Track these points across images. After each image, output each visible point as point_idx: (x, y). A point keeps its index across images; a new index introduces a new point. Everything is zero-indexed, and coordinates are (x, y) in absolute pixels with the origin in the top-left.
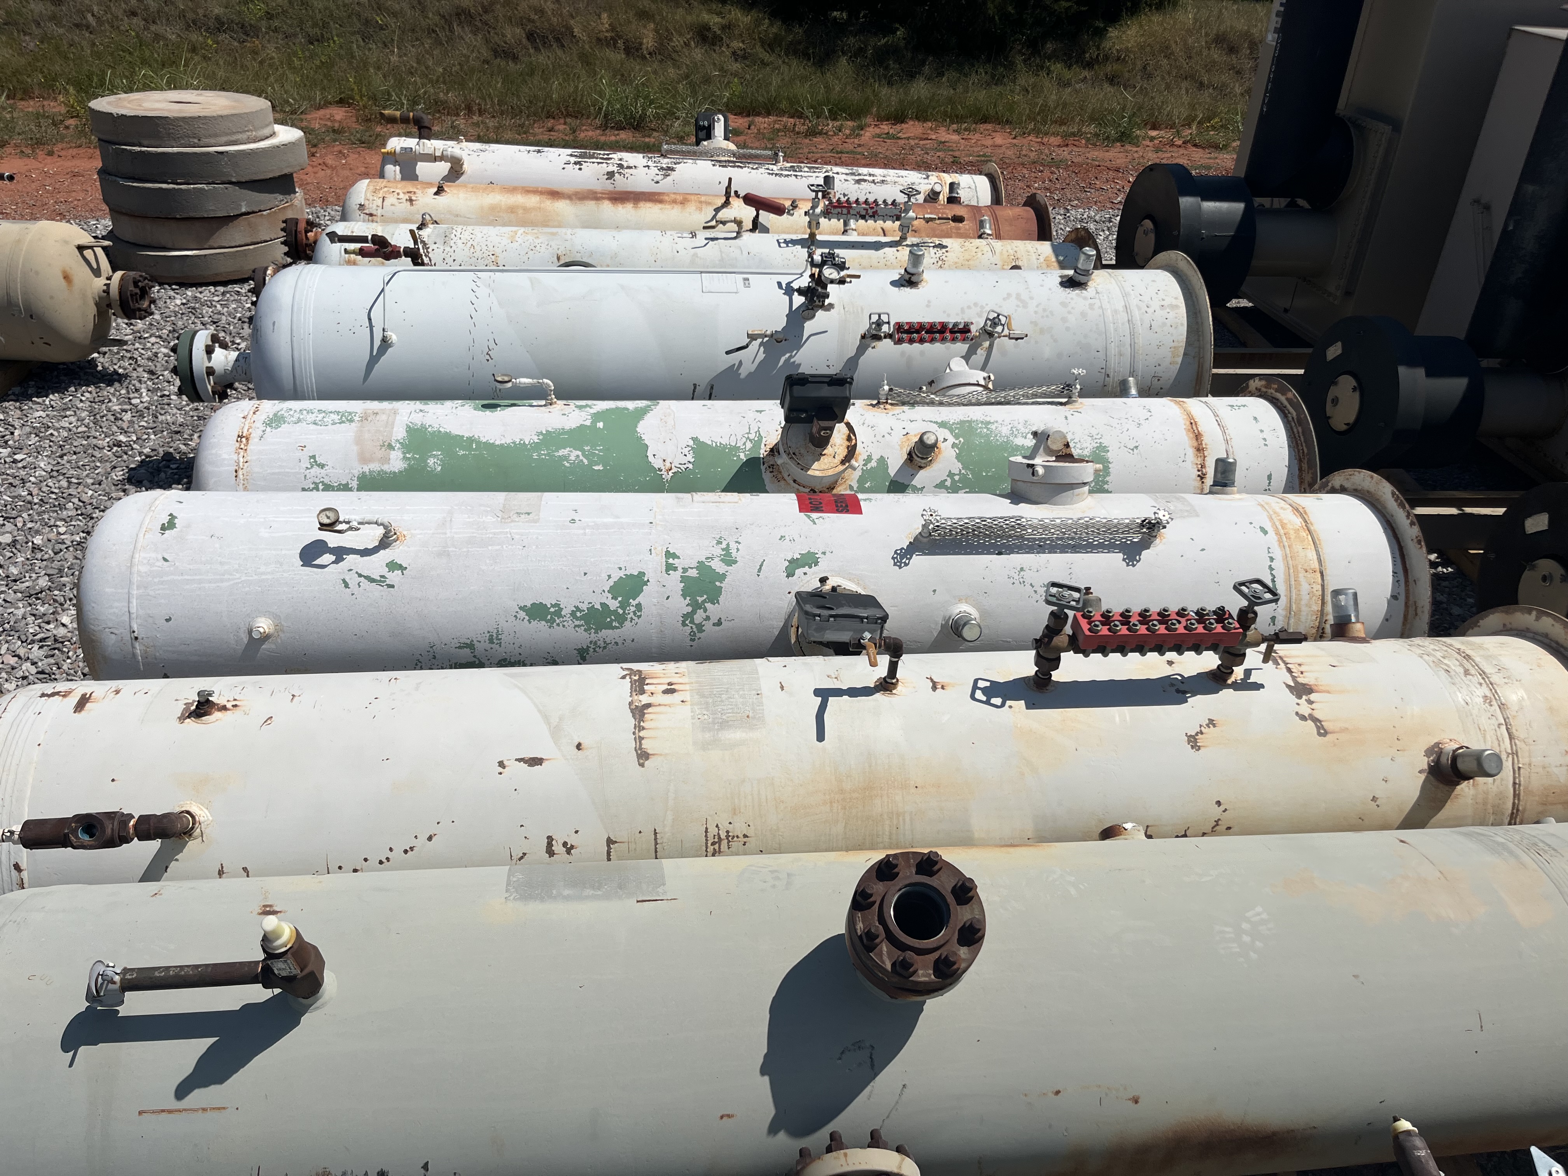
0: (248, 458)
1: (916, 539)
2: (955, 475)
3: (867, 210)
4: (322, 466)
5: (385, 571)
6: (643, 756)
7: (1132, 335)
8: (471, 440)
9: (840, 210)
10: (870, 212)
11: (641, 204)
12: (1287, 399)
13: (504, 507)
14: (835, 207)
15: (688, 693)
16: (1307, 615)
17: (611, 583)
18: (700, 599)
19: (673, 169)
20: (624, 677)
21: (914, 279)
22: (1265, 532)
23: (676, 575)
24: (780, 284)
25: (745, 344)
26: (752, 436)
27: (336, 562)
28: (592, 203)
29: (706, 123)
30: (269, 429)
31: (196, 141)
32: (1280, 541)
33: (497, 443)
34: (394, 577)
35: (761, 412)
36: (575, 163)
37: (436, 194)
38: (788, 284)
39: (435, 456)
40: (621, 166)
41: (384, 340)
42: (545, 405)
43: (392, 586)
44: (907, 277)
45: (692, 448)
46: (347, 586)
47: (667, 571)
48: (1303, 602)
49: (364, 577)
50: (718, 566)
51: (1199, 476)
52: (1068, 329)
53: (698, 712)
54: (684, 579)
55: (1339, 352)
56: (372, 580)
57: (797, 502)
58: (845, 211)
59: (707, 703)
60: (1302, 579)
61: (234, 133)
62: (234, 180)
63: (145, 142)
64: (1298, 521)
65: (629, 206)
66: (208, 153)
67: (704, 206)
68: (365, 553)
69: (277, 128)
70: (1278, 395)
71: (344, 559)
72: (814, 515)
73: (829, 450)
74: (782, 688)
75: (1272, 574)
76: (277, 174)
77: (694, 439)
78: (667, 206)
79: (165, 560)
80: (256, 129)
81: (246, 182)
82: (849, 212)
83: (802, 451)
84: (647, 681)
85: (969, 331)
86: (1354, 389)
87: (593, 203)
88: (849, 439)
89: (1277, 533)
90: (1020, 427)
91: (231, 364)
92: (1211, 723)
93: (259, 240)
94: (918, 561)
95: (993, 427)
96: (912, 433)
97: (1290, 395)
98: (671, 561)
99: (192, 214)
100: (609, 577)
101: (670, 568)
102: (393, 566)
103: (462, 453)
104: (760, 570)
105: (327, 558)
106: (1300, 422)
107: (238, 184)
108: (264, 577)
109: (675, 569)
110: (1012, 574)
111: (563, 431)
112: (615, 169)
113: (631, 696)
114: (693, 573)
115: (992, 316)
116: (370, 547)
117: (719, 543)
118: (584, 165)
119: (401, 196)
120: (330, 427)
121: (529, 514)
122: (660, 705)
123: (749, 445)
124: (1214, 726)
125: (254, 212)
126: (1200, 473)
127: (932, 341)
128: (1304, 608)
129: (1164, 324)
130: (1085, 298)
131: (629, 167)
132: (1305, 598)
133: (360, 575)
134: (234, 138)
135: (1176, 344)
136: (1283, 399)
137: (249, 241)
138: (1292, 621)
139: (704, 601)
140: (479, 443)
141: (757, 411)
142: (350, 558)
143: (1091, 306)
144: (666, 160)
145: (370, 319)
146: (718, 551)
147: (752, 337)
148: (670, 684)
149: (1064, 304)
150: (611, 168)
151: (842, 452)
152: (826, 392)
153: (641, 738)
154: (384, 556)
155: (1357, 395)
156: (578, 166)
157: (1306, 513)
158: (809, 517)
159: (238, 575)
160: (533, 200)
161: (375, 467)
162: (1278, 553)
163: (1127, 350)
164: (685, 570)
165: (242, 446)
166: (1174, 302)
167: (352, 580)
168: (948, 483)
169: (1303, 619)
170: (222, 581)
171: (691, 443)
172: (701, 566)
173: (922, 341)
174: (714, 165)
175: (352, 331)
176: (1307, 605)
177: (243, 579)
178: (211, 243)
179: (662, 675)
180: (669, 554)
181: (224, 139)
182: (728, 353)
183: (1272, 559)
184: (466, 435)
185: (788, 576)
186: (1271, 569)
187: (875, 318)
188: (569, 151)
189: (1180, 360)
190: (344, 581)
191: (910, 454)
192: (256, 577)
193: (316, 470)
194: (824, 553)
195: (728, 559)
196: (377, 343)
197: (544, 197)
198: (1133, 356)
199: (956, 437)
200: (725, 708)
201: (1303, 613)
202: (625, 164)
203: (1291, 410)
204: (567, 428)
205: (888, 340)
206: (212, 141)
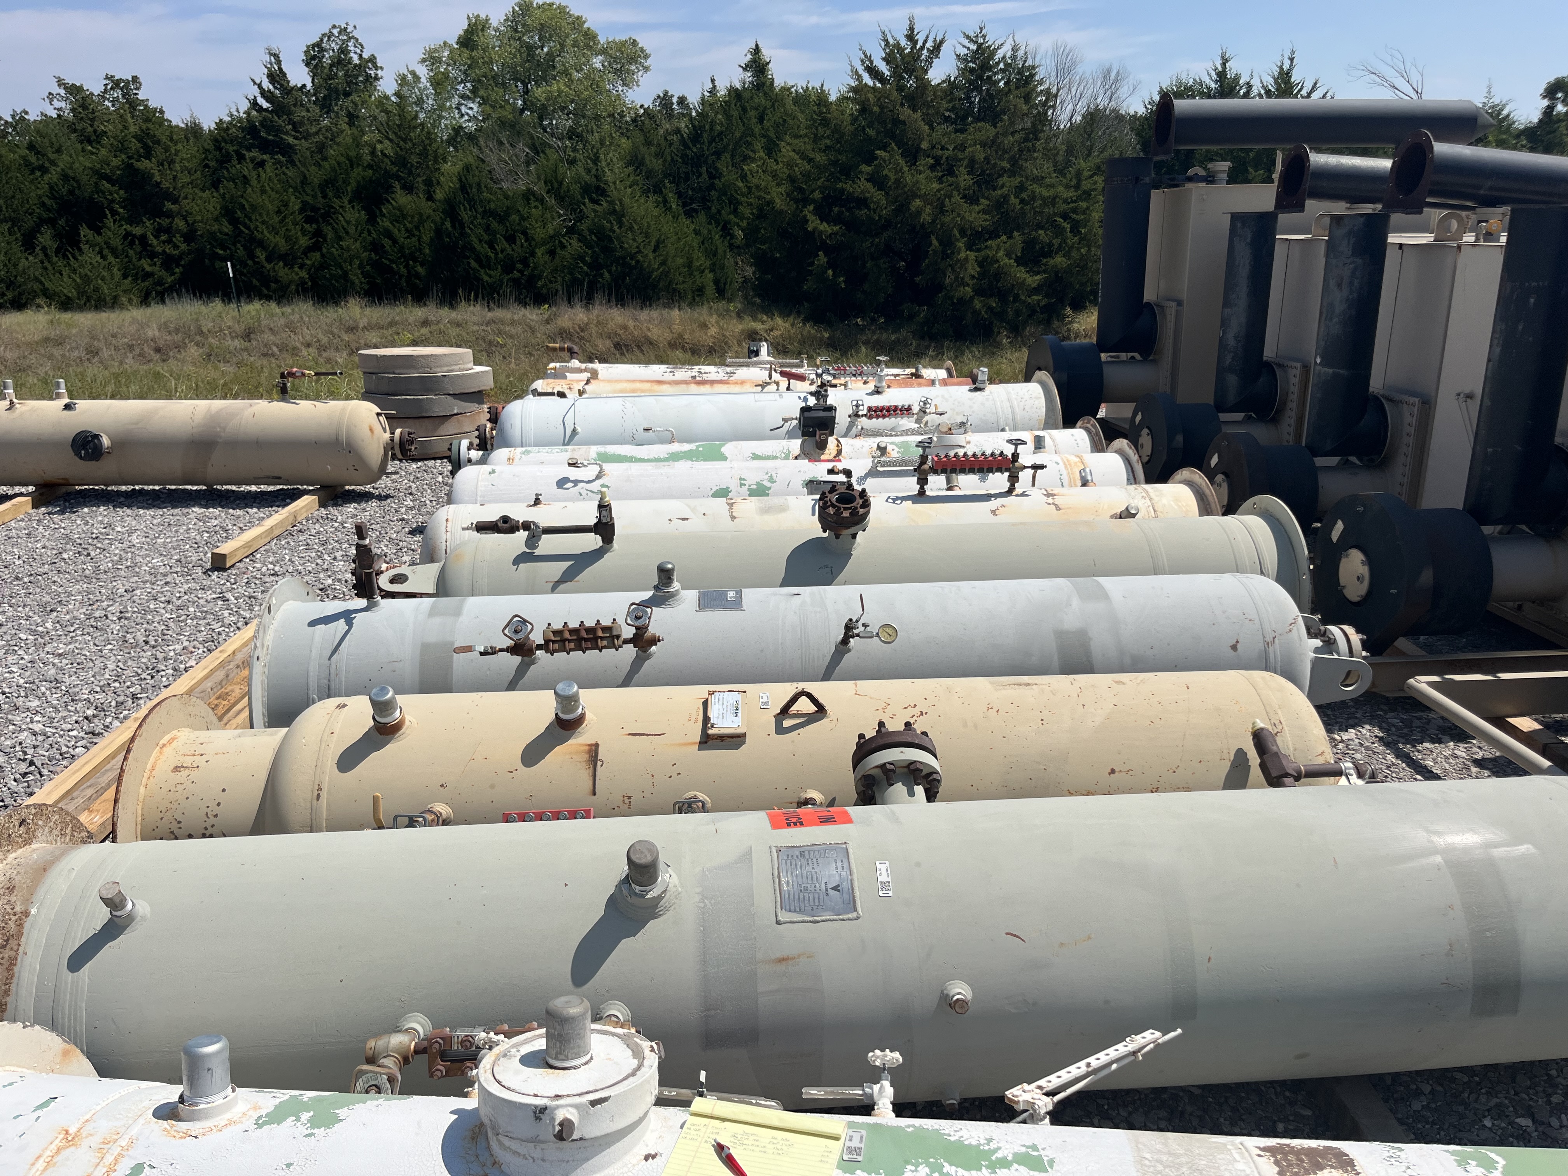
5: (599, 488)
6: (733, 518)
7: (1013, 413)
8: (632, 457)
10: (858, 372)
17: (712, 492)
19: (734, 373)
21: (880, 390)
22: (1059, 465)
23: (745, 488)
24: (800, 398)
26: (783, 448)
27: (575, 485)
28: (684, 386)
29: (755, 349)
30: (523, 456)
31: (430, 370)
32: (1066, 467)
36: (670, 371)
37: (586, 384)
40: (700, 372)
41: (574, 431)
42: (668, 445)
44: (876, 389)
46: (581, 495)
47: (740, 486)
49: (590, 491)
50: (767, 484)
52: (973, 412)
54: (749, 490)
56: (593, 492)
62: (451, 392)
64: (1077, 460)
65: (708, 386)
66: (437, 376)
68: (589, 481)
71: (578, 485)
73: (826, 452)
77: (753, 454)
78: (732, 385)
80: (462, 365)
81: (458, 394)
83: (812, 452)
85: (910, 409)
88: (838, 446)
89: (1065, 464)
92: (1004, 506)
93: (463, 431)
94: (870, 480)
98: (742, 482)
100: (711, 489)
101: (742, 485)
102: (603, 486)
104: (788, 485)
105: (570, 485)
109: (745, 485)
111: (681, 452)
112: (697, 374)
114: (754, 487)
115: (923, 399)
116: (591, 479)
117: (767, 474)
118: (676, 373)
120: (556, 454)
123: (783, 455)
124: (1006, 507)
125: (461, 413)
127: (889, 414)
129: (1032, 407)
130: (984, 398)
131: (705, 371)
133: (587, 490)
134: (452, 368)
135: (1040, 418)
137: (457, 431)
142: (581, 485)
143: (987, 400)
144: (730, 368)
146: (767, 477)
147: (785, 420)
149: (970, 399)
150: (693, 374)
151: (834, 453)
152: (821, 414)
153: (732, 512)
154: (598, 482)
156: (673, 372)
160: (647, 386)
162: (1064, 472)
163: (1011, 422)
164: (750, 485)
165: (511, 463)
166: (1039, 398)
167: (584, 492)
171: (751, 455)
172: (758, 483)
173: (884, 417)
178: (434, 433)
180: (741, 479)
183: (1062, 475)
184: (629, 455)
185: (803, 488)
186: (1061, 479)
187: (855, 403)
188: (665, 366)
190: (579, 493)
195: (772, 480)
196: (569, 433)
197: (654, 384)
199: (900, 448)
202: (702, 370)
204: (683, 451)
205: (864, 418)
206: (439, 370)
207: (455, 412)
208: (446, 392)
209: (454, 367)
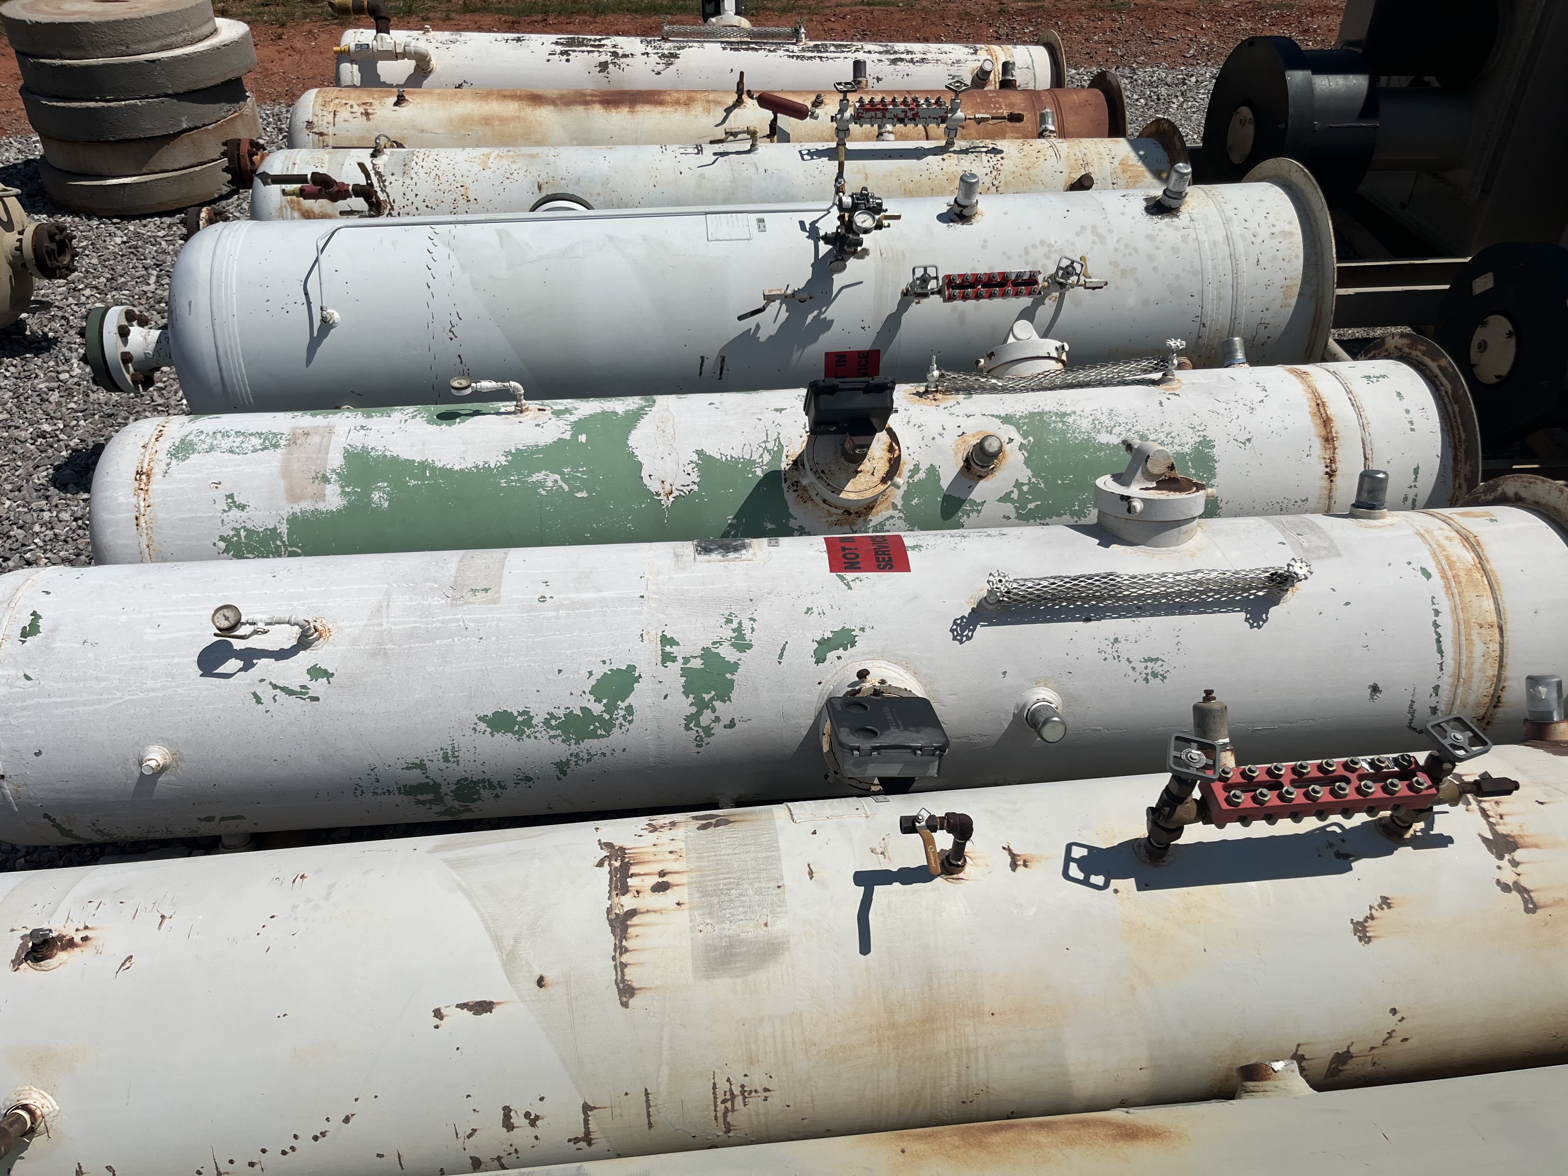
0: (151, 501)
1: (980, 604)
2: (1023, 484)
3: (906, 112)
4: (242, 507)
5: (305, 679)
6: (626, 991)
7: (1235, 272)
8: (424, 465)
9: (873, 113)
10: (910, 114)
11: (638, 108)
12: (1439, 367)
13: (456, 582)
14: (868, 110)
15: (685, 889)
16: (1480, 682)
17: (593, 681)
18: (707, 697)
19: (676, 56)
20: (600, 864)
21: (966, 212)
22: (1428, 575)
23: (675, 668)
25: (760, 306)
26: (770, 446)
27: (245, 669)
30: (174, 462)
31: (124, 48)
32: (1448, 587)
33: (457, 468)
34: (318, 687)
35: (780, 410)
36: (562, 53)
37: (397, 104)
38: (813, 224)
39: (380, 489)
40: (615, 54)
41: (324, 320)
42: (514, 413)
43: (317, 699)
44: (957, 210)
45: (697, 464)
46: (259, 701)
47: (664, 662)
48: (1475, 667)
49: (282, 689)
50: (728, 653)
51: (1327, 473)
52: (1155, 269)
53: (699, 920)
54: (685, 672)
55: (1490, 285)
56: (290, 692)
57: (827, 555)
58: (879, 114)
59: (711, 905)
60: (1475, 637)
61: (167, 36)
62: (170, 92)
63: (66, 53)
64: (1469, 557)
65: (624, 110)
66: (137, 64)
67: (712, 106)
68: (281, 655)
69: (220, 22)
70: (1427, 360)
71: (254, 665)
72: (849, 576)
73: (866, 466)
74: (811, 874)
75: (1436, 632)
76: (220, 81)
77: (700, 453)
78: (669, 109)
79: (27, 678)
80: (192, 29)
81: (185, 93)
82: (884, 116)
83: (833, 468)
84: (633, 870)
85: (1036, 282)
86: (1510, 335)
87: (581, 108)
88: (891, 450)
89: (1444, 577)
90: (1104, 418)
91: (152, 346)
92: (1385, 902)
93: (206, 160)
94: (982, 632)
95: (1070, 420)
96: (969, 433)
97: (1443, 362)
98: (668, 649)
99: (126, 135)
100: (591, 673)
101: (667, 658)
102: (316, 672)
103: (413, 483)
104: (781, 656)
105: (232, 665)
106: (1457, 398)
107: (178, 96)
108: (152, 694)
109: (674, 659)
110: (1103, 647)
111: (536, 449)
112: (609, 58)
113: (609, 898)
114: (697, 664)
115: (1065, 263)
116: (287, 646)
117: (729, 621)
118: (573, 55)
119: (356, 108)
120: (251, 455)
121: (486, 590)
122: (648, 911)
123: (767, 458)
124: (1389, 907)
125: (196, 128)
126: (1328, 470)
127: (991, 296)
128: (1476, 674)
129: (1275, 258)
130: (1177, 229)
131: (625, 56)
132: (1478, 660)
133: (275, 687)
134: (168, 41)
135: (1288, 282)
136: (1433, 365)
137: (195, 161)
138: (1460, 690)
139: (712, 699)
140: (433, 469)
141: (776, 410)
142: (262, 663)
143: (1184, 238)
144: (668, 45)
145: (306, 294)
146: (728, 633)
147: (769, 299)
148: (662, 874)
149: (1151, 238)
152: (861, 401)
153: (624, 966)
154: (305, 659)
155: (1513, 341)
156: (565, 57)
157: (1479, 544)
158: (842, 579)
159: (119, 694)
160: (510, 108)
161: (307, 505)
162: (1444, 605)
163: (1228, 293)
164: (686, 660)
165: (142, 486)
166: (1287, 228)
167: (265, 692)
168: (1015, 496)
169: (1474, 687)
170: (100, 702)
171: (695, 457)
172: (707, 654)
173: (977, 297)
174: (724, 49)
175: (285, 310)
176: (1480, 670)
177: (126, 698)
178: (151, 166)
179: (652, 858)
180: (666, 640)
181: (157, 44)
182: (740, 318)
183: (1437, 613)
184: (418, 459)
185: (817, 662)
186: (1436, 625)
187: (919, 273)
188: (554, 38)
189: (1293, 301)
190: (255, 695)
191: (967, 461)
192: (142, 695)
193: (235, 513)
194: (862, 629)
195: (741, 644)
196: (317, 323)
197: (524, 104)
198: (1235, 301)
199: (1025, 435)
200: (734, 911)
201: (1475, 680)
202: (620, 52)
203: (1445, 381)
204: (542, 443)
205: (937, 297)
206: (143, 47)
207: (185, 126)
208: (160, 92)
209: (174, 39)
